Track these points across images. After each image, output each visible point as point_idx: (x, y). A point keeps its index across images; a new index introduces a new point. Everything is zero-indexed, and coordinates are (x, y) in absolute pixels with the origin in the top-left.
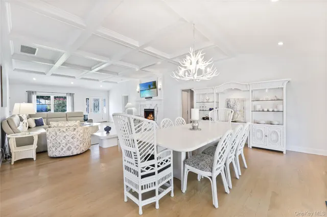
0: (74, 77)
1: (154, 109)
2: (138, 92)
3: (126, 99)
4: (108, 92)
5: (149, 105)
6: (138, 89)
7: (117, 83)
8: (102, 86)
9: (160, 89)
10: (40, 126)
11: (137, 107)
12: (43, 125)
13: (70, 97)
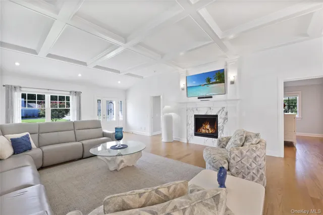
0: (85, 64)
1: (217, 116)
2: (183, 89)
4: (126, 91)
5: (204, 109)
6: (183, 84)
7: (142, 77)
9: (232, 83)
10: (25, 151)
11: (179, 112)
12: (30, 149)
13: (74, 97)
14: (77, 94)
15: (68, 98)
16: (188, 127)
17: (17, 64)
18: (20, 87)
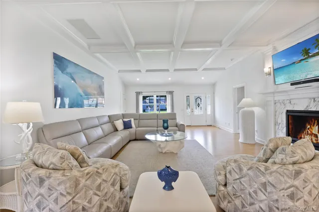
0: (168, 70)
3: (241, 92)
4: (214, 85)
6: (268, 67)
8: (203, 78)
10: (128, 128)
11: (264, 105)
12: (131, 127)
13: (169, 95)
14: (171, 93)
15: (166, 96)
16: (277, 127)
17: (138, 79)
18: (142, 92)
